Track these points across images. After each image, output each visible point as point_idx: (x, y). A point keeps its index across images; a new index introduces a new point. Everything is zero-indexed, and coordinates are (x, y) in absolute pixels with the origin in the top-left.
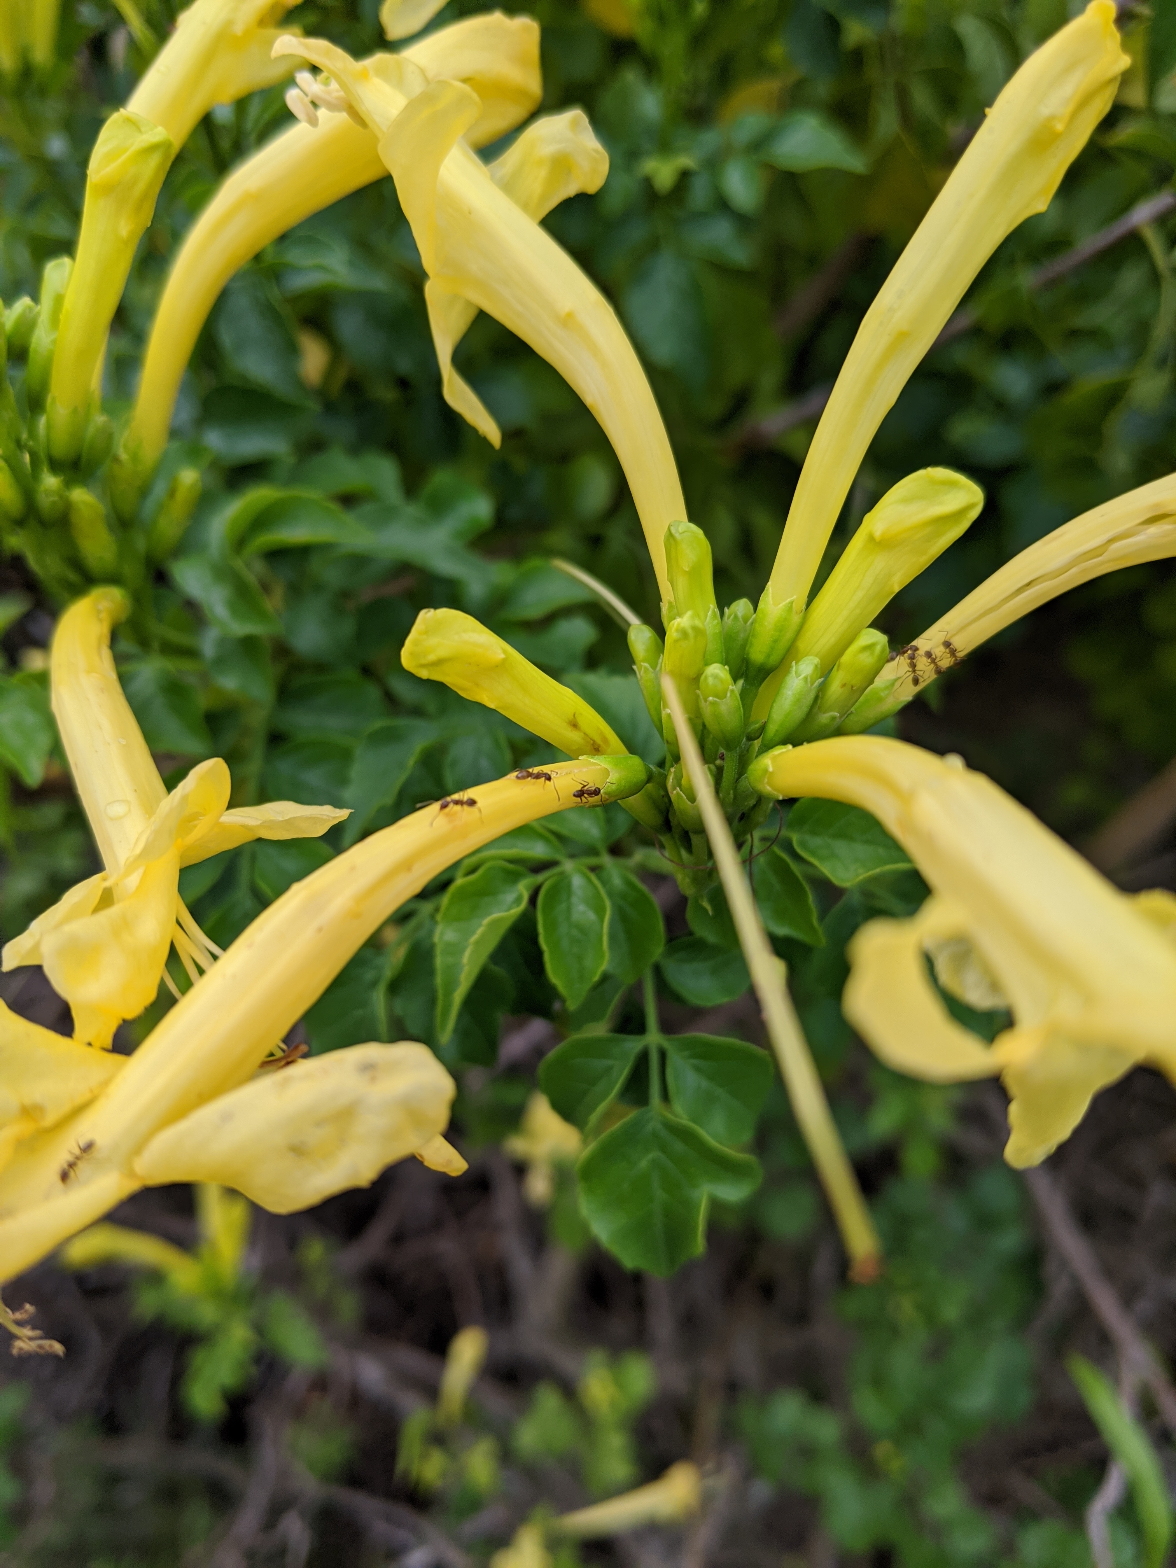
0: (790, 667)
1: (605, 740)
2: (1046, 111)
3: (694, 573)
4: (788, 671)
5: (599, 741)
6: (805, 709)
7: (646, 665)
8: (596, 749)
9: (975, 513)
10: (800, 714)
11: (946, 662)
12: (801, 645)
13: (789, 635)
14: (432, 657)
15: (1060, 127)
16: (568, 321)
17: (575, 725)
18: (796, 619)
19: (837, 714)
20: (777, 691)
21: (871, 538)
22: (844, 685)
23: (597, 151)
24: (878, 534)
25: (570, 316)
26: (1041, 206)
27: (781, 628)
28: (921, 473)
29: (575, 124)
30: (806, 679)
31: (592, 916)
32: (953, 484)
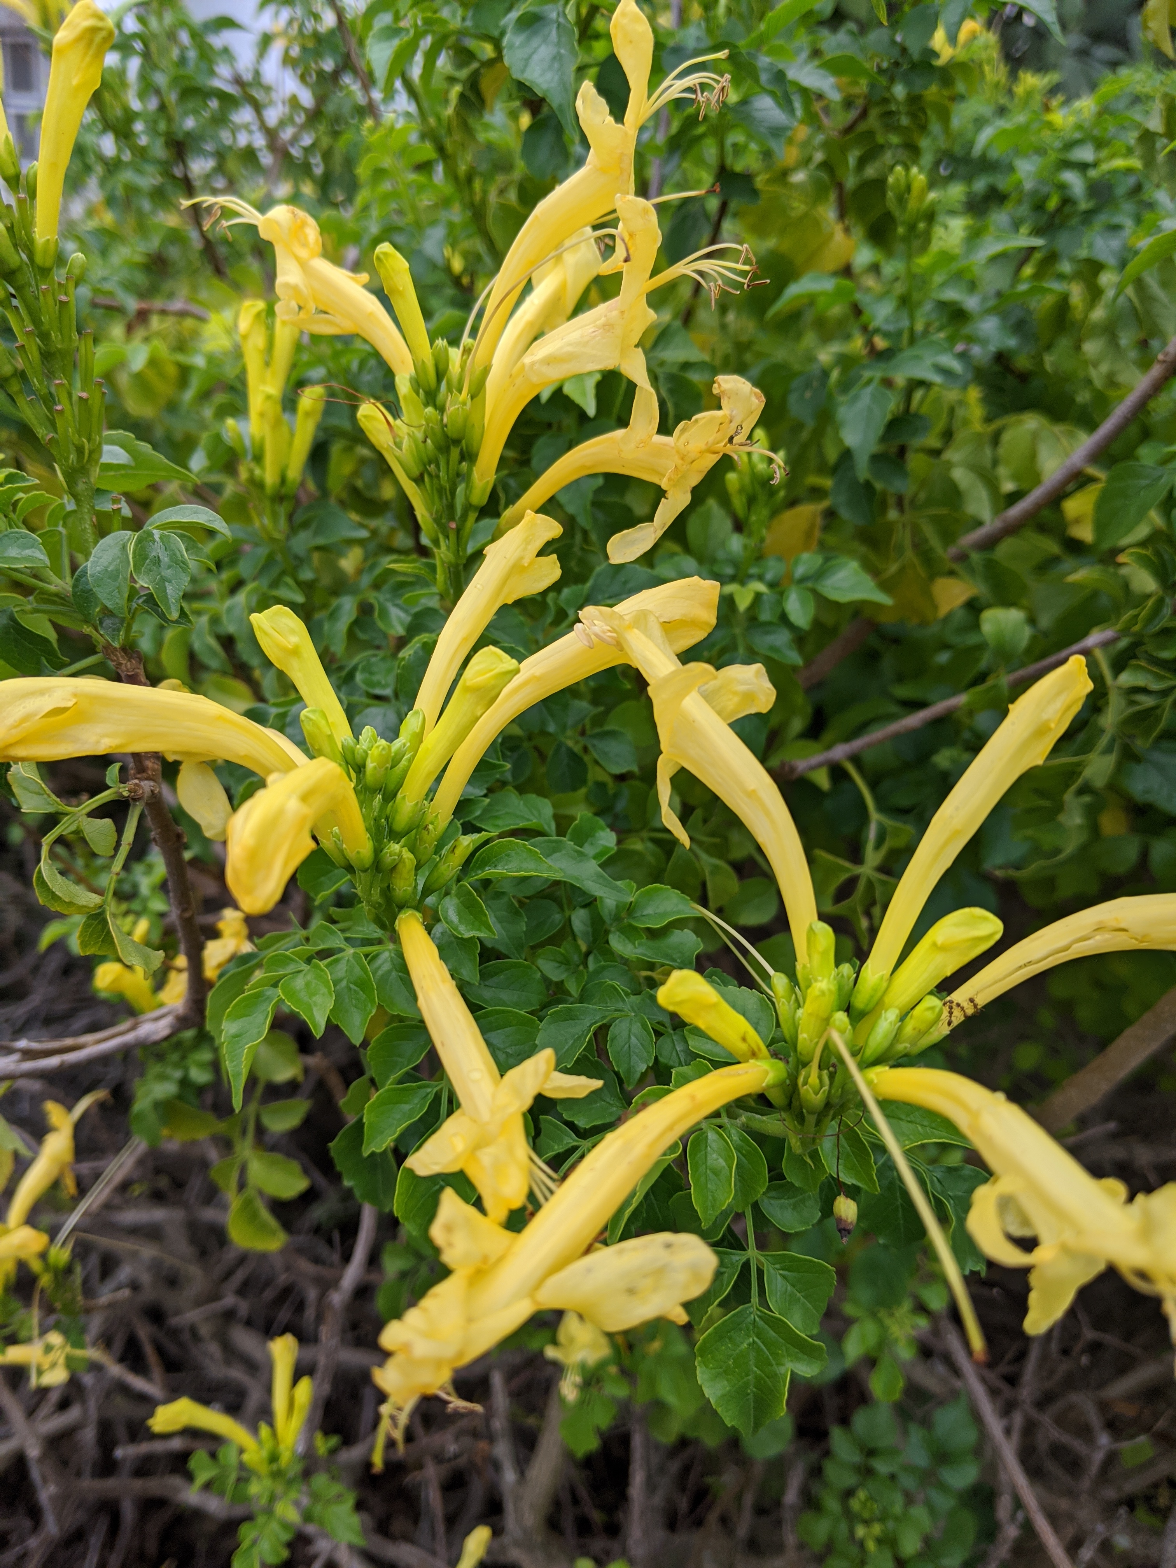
0: (881, 1014)
1: (759, 1049)
2: (1045, 716)
3: (824, 953)
4: (880, 1016)
5: (756, 1049)
6: (889, 1041)
7: (783, 1000)
8: (754, 1055)
9: (998, 936)
10: (886, 1044)
11: (970, 1011)
12: (887, 999)
13: (880, 994)
14: (678, 999)
15: (1053, 725)
16: (752, 795)
17: (744, 1039)
18: (885, 984)
19: (908, 1045)
20: (872, 1028)
21: (934, 944)
22: (914, 1029)
23: (769, 689)
24: (939, 943)
25: (754, 791)
26: (1040, 762)
27: (875, 990)
28: (966, 910)
29: (758, 672)
30: (891, 1023)
31: (722, 1163)
32: (985, 919)
